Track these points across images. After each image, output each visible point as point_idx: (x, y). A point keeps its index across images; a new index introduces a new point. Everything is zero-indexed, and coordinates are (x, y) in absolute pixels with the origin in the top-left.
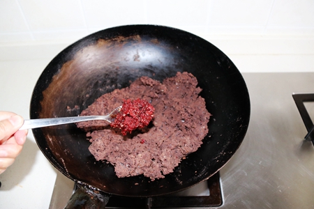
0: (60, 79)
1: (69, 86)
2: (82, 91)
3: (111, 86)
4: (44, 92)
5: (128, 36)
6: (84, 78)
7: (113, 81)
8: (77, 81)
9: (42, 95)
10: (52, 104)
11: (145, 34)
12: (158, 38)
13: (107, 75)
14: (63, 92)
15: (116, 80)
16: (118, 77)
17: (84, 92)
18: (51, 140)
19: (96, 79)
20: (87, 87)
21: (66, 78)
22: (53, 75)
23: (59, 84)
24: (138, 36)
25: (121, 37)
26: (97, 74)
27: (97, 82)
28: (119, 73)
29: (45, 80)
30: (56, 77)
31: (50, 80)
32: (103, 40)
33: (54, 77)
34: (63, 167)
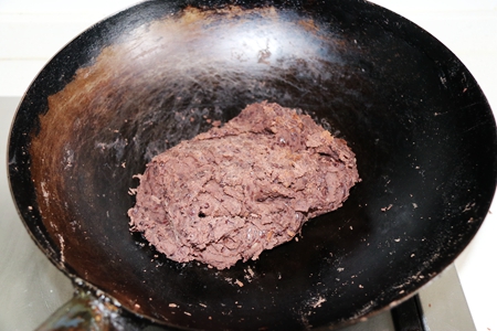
0: (92, 78)
1: (109, 96)
2: (137, 111)
3: (201, 109)
4: (51, 99)
5: (252, 8)
6: (144, 85)
7: (207, 101)
8: (128, 88)
9: (47, 103)
10: (67, 126)
11: (287, 6)
12: (315, 18)
13: (196, 84)
14: (95, 107)
15: (214, 98)
16: (219, 93)
17: (139, 114)
18: (46, 195)
19: (170, 91)
20: (150, 104)
21: (105, 79)
22: (77, 67)
23: (89, 87)
24: (273, 10)
25: (235, 9)
26: (174, 80)
27: (173, 98)
28: (223, 84)
29: (57, 74)
30: (83, 73)
31: (70, 76)
32: (195, 10)
33: (80, 71)
34: (58, 251)
